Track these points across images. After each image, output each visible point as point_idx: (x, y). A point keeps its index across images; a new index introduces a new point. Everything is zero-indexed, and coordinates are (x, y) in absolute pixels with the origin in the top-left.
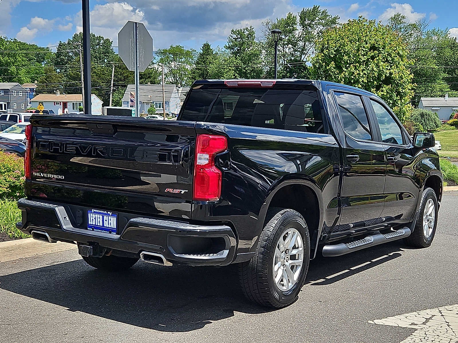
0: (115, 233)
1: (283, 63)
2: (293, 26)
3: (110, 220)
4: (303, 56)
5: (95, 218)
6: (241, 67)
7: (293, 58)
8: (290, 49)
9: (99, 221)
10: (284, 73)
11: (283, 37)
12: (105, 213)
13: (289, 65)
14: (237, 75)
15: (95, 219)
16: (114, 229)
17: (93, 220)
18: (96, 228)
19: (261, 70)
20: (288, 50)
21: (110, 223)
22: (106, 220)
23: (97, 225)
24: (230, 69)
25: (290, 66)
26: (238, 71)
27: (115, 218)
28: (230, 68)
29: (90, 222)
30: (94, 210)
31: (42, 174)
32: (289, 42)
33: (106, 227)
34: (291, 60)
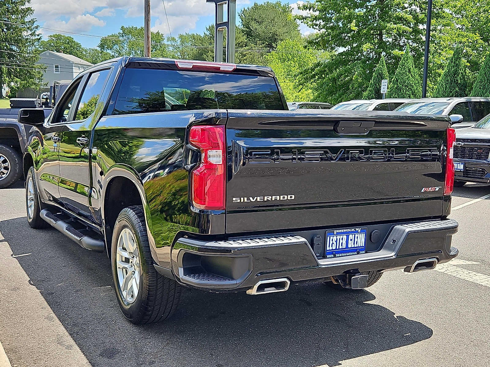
0: (364, 252)
3: (357, 238)
5: (336, 240)
9: (342, 243)
12: (352, 230)
15: (336, 242)
16: (362, 247)
17: (333, 243)
18: (339, 253)
21: (357, 242)
22: (351, 240)
23: (339, 249)
27: (364, 234)
29: (329, 247)
30: (337, 231)
31: (251, 198)
33: (350, 248)
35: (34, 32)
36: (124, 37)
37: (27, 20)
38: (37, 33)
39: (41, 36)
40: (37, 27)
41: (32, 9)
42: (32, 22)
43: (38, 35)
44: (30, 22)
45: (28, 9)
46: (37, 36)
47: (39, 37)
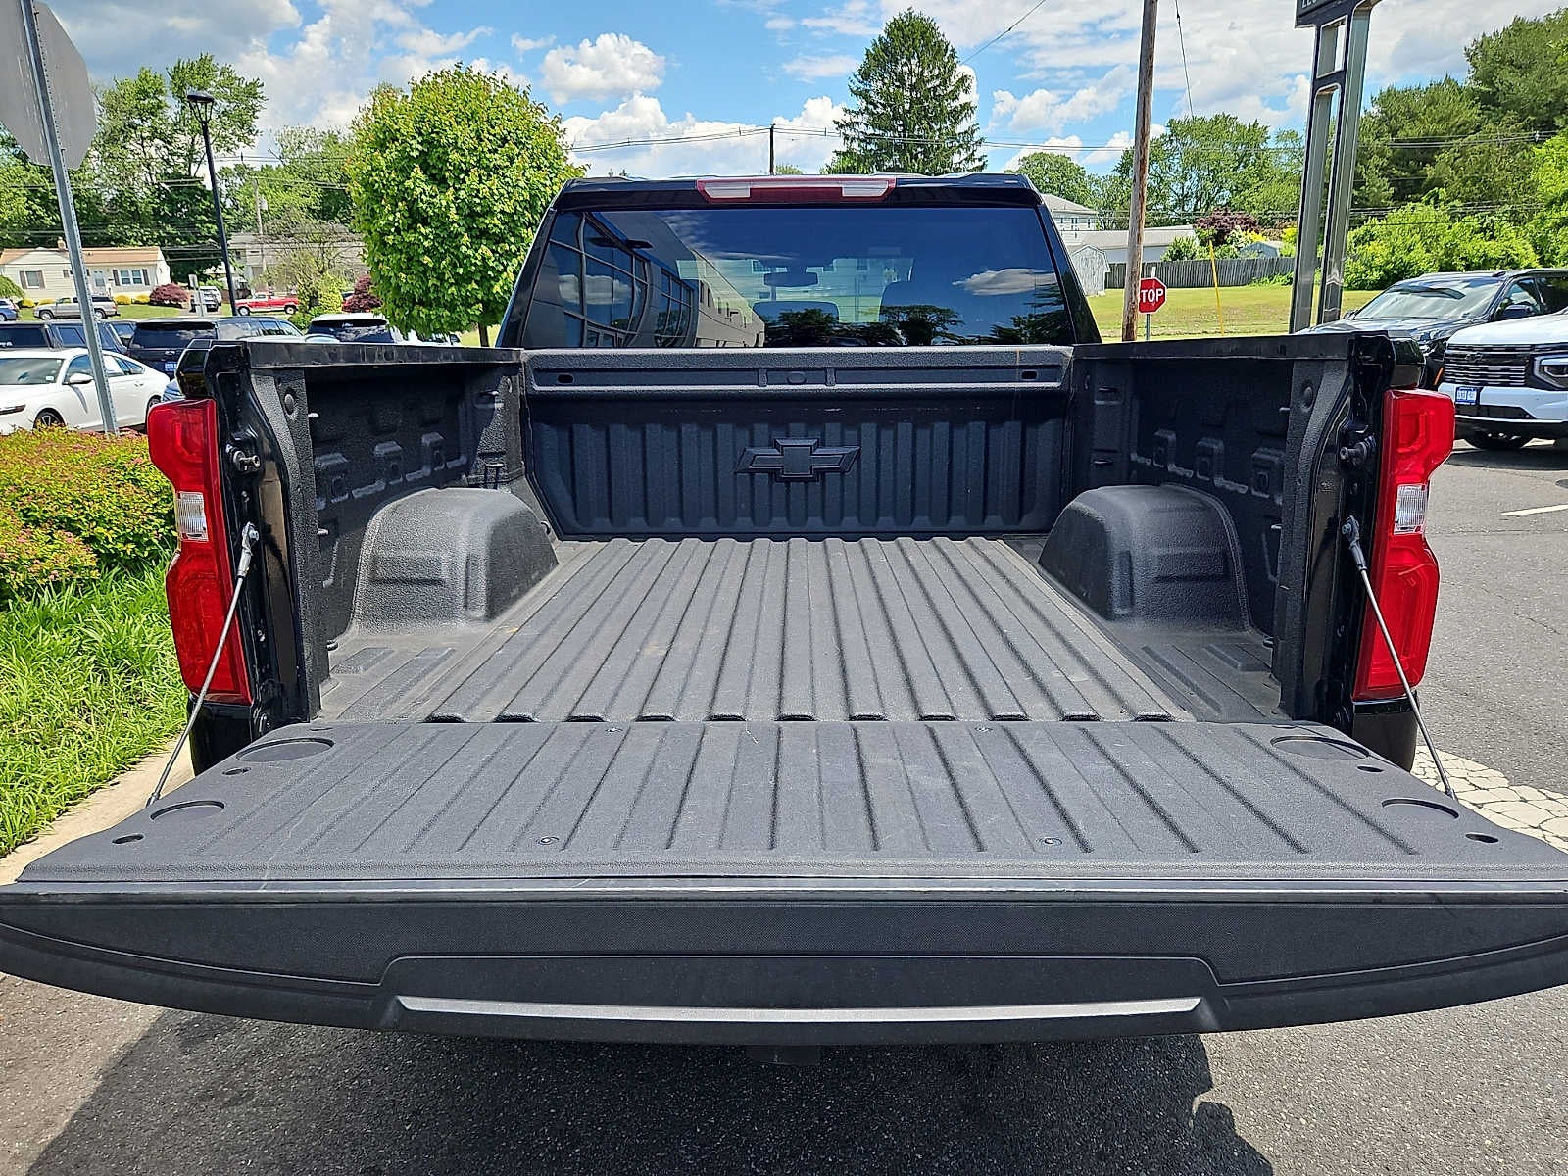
1: (149, 180)
2: (156, 98)
4: (194, 168)
6: (43, 187)
7: (170, 171)
8: (158, 148)
10: (157, 203)
11: (138, 121)
13: (163, 185)
14: (38, 207)
19: (98, 198)
20: (155, 150)
24: (15, 194)
25: (166, 187)
26: (39, 198)
28: (14, 190)
32: (155, 133)
34: (167, 174)
35: (973, 154)
36: (1174, 144)
37: (960, 129)
38: (977, 155)
39: (985, 159)
40: (979, 143)
41: (972, 105)
42: (971, 132)
43: (980, 160)
44: (966, 132)
45: (966, 106)
46: (977, 161)
47: (981, 163)
